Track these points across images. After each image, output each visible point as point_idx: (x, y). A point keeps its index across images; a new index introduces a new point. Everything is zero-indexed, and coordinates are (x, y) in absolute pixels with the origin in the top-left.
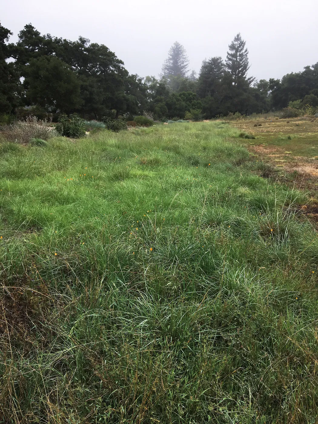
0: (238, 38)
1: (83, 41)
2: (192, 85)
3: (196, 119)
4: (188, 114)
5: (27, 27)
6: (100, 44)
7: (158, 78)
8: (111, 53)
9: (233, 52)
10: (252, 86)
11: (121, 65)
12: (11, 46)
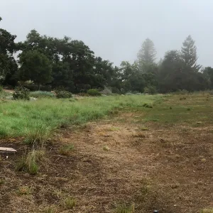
0: (189, 38)
1: (67, 39)
2: (156, 69)
3: (152, 92)
4: (146, 89)
5: (32, 31)
6: (79, 41)
7: (131, 63)
8: (85, 46)
9: (185, 48)
10: (199, 71)
11: (92, 54)
12: (20, 43)
